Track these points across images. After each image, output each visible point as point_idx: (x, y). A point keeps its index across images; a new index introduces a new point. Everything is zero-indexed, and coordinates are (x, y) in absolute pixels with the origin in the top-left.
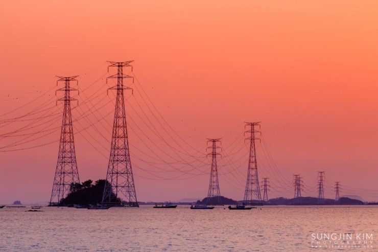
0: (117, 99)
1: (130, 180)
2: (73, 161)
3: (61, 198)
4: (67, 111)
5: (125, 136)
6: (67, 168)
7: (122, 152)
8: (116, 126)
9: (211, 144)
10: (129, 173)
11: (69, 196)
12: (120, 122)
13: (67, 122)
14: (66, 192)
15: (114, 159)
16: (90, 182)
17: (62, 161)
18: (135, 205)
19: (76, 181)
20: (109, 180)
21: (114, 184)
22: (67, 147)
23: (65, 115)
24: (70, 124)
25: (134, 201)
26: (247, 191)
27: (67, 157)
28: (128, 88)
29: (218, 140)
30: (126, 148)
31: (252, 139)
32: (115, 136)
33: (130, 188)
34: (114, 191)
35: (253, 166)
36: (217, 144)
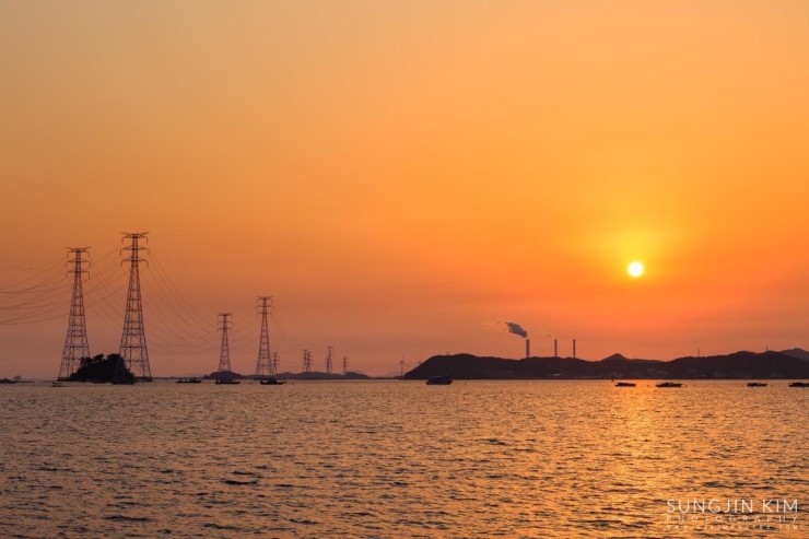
0: (132, 272)
1: (144, 354)
2: (83, 334)
3: (70, 373)
4: (77, 284)
5: (140, 309)
6: (77, 342)
7: (136, 326)
8: (130, 298)
9: (222, 318)
10: (143, 347)
11: (80, 371)
12: (135, 295)
13: (78, 294)
14: (75, 367)
15: (127, 332)
16: (102, 356)
17: (72, 334)
18: (149, 380)
19: (86, 355)
20: (122, 355)
21: (127, 358)
22: (78, 320)
23: (75, 288)
24: (81, 297)
25: (148, 375)
26: (258, 365)
27: (77, 331)
28: (143, 260)
29: (229, 315)
30: (140, 321)
31: (264, 314)
32: (129, 309)
33: (144, 362)
34: (128, 365)
35: (265, 340)
36: (228, 318)
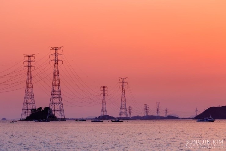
0: (55, 66)
1: (61, 107)
2: (32, 97)
3: (26, 116)
4: (29, 72)
5: (59, 85)
6: (29, 101)
7: (57, 93)
8: (54, 80)
10: (60, 103)
11: (31, 115)
12: (56, 78)
13: (29, 78)
14: (29, 113)
15: (53, 96)
16: (41, 108)
17: (27, 97)
19: (34, 107)
20: (51, 107)
21: (53, 109)
22: (29, 90)
23: (28, 74)
25: (63, 118)
26: (120, 112)
27: (29, 95)
28: (60, 60)
30: (59, 91)
31: (123, 86)
32: (54, 85)
33: (61, 111)
34: (53, 113)
35: (124, 100)
